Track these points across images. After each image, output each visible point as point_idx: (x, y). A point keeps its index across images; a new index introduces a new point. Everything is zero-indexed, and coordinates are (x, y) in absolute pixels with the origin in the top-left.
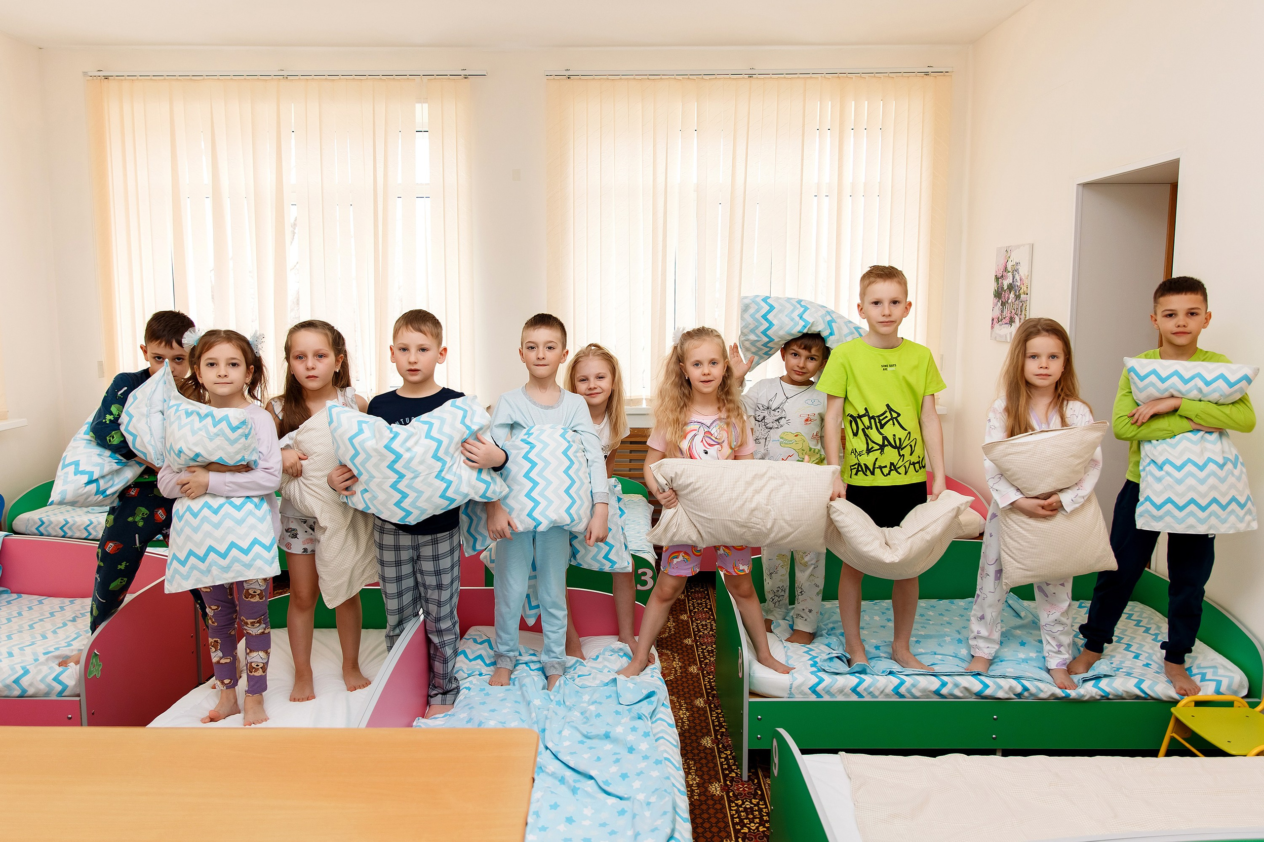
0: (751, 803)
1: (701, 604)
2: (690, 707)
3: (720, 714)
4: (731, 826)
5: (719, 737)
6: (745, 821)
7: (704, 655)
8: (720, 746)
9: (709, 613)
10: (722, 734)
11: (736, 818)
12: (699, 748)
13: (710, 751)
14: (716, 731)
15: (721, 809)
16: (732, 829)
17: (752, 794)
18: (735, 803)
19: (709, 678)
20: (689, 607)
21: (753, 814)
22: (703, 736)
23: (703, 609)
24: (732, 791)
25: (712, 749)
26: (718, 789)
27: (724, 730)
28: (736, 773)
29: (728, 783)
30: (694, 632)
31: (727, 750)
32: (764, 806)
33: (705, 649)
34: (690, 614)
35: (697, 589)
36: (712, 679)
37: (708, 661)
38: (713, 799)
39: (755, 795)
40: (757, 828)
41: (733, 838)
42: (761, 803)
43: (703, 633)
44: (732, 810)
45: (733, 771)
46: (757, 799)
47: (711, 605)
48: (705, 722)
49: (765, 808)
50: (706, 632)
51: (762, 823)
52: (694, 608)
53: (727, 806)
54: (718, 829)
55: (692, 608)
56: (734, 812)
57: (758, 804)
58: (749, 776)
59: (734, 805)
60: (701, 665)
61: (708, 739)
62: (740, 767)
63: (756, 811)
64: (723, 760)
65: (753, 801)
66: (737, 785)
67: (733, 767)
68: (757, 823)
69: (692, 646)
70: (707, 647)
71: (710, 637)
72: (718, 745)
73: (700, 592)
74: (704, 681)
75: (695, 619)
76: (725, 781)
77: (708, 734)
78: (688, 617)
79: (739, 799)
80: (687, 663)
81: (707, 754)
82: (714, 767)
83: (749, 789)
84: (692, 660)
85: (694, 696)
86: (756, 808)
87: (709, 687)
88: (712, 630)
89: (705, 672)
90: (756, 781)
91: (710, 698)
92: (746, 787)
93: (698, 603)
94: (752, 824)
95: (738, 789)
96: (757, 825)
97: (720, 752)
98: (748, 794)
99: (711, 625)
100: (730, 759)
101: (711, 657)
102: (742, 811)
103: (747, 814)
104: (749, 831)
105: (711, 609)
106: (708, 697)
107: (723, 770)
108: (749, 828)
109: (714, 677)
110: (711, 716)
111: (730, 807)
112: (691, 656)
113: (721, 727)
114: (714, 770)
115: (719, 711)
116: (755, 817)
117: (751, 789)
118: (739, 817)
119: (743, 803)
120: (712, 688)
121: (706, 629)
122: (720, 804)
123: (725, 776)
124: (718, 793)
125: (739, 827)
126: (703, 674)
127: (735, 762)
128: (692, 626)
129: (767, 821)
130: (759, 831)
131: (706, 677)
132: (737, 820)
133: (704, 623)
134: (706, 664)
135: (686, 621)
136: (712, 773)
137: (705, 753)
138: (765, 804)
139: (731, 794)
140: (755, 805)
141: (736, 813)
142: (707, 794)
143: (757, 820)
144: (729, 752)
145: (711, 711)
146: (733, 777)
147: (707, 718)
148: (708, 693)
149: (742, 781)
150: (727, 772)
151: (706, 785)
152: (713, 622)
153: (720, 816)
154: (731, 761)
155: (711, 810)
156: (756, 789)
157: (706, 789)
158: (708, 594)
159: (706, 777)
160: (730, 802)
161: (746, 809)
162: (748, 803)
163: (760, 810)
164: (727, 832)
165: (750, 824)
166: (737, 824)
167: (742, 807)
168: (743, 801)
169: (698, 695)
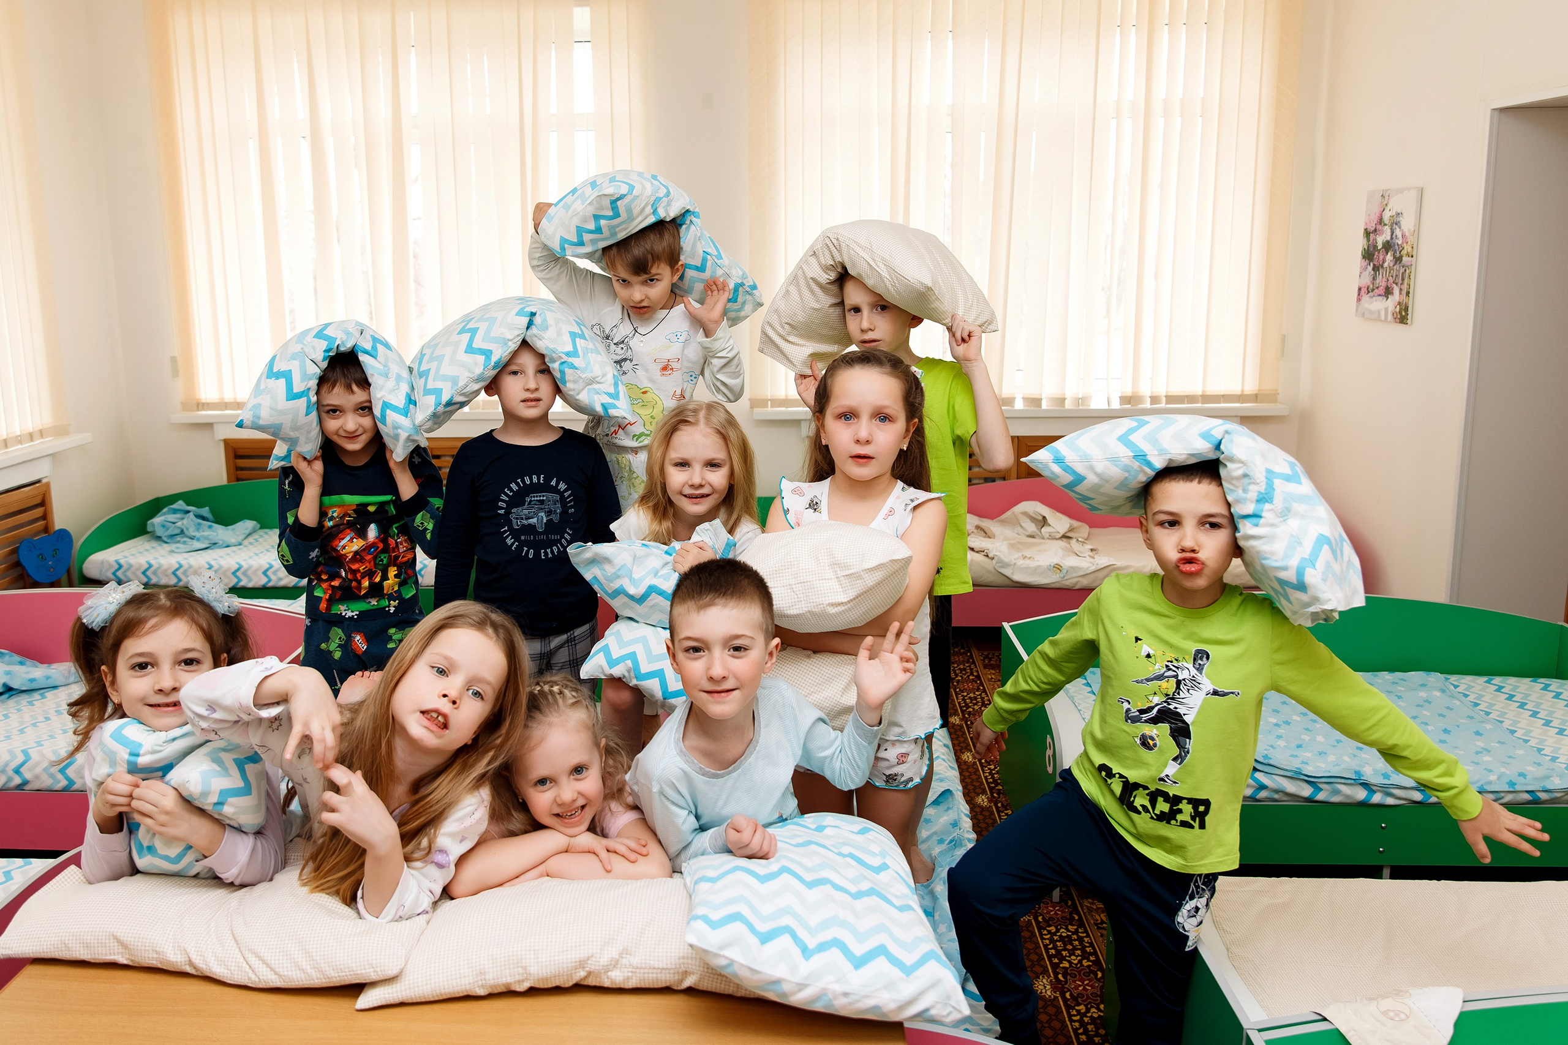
0: (1068, 930)
1: (965, 669)
4: (1046, 959)
6: (1064, 953)
9: (976, 682)
11: (1051, 949)
16: (1047, 962)
17: (1067, 919)
18: (1048, 931)
19: (989, 769)
21: (1072, 944)
23: (968, 676)
24: (1041, 915)
30: (961, 707)
32: (1085, 935)
36: (994, 770)
39: (1071, 921)
40: (1080, 962)
41: (1052, 974)
42: (1080, 930)
43: (974, 709)
44: (1045, 939)
46: (1074, 925)
47: (977, 671)
49: (1086, 937)
51: (1085, 955)
53: (1037, 934)
56: (1047, 942)
57: (1076, 932)
58: (1061, 896)
59: (1045, 932)
63: (1075, 940)
65: (1070, 927)
66: (1047, 908)
68: (1079, 955)
73: (962, 654)
74: (984, 773)
75: (960, 690)
79: (1051, 926)
83: (1063, 912)
84: (963, 745)
85: (974, 792)
86: (1075, 937)
87: (991, 780)
90: (1070, 903)
91: (995, 795)
92: (1058, 910)
93: (960, 669)
94: (1073, 957)
95: (1049, 913)
96: (1079, 958)
98: (1062, 918)
99: (982, 698)
102: (1057, 941)
103: (1065, 945)
104: (1071, 966)
105: (978, 677)
106: (992, 794)
108: (1069, 962)
109: (996, 768)
111: (1041, 935)
112: (962, 739)
116: (1075, 949)
117: (1065, 912)
118: (1055, 947)
119: (1058, 931)
120: (995, 781)
121: (976, 704)
122: (1028, 931)
125: (1056, 961)
128: (957, 699)
129: (1091, 954)
130: (1082, 965)
131: (986, 767)
132: (1053, 951)
133: (972, 695)
138: (1086, 931)
139: (1040, 919)
140: (1073, 933)
141: (1050, 942)
143: (1079, 952)
145: (999, 812)
148: (991, 789)
149: (1052, 902)
152: (983, 695)
156: (1071, 913)
160: (1040, 929)
161: (1061, 938)
162: (1063, 930)
163: (1081, 940)
164: (1042, 966)
165: (1069, 957)
166: (1053, 956)
167: (1056, 936)
168: (1056, 927)
169: (978, 790)
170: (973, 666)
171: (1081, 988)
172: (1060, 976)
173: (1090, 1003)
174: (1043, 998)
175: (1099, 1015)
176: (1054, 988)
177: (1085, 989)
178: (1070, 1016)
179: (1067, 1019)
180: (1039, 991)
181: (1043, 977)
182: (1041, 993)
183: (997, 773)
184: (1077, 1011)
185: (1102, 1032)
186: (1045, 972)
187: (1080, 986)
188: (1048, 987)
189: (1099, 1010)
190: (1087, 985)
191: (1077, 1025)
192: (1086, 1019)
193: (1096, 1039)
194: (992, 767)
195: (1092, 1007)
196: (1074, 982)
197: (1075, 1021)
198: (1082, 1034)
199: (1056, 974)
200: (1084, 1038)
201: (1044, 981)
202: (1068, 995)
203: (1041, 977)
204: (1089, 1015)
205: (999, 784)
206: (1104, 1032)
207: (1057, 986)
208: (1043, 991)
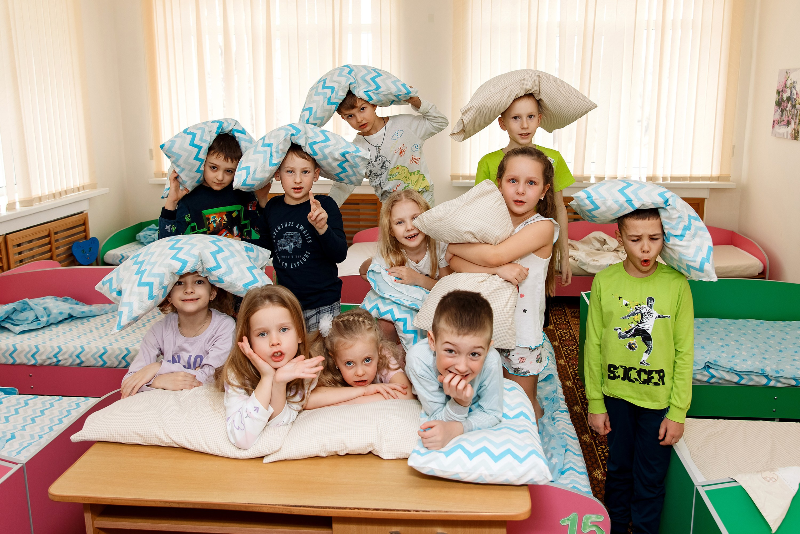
1: (561, 318)
5: (584, 406)
7: (567, 352)
9: (567, 325)
11: (602, 456)
12: (572, 412)
13: (580, 415)
15: (591, 451)
16: (600, 463)
18: (601, 448)
19: (573, 368)
20: (553, 320)
22: (574, 405)
23: (563, 322)
24: (598, 440)
25: (581, 414)
26: (588, 438)
30: (559, 337)
33: (568, 349)
34: (555, 325)
35: (557, 308)
36: (575, 368)
37: (571, 357)
38: (586, 445)
43: (565, 338)
44: (599, 452)
47: (568, 319)
48: (574, 396)
50: (567, 337)
52: (557, 321)
53: (595, 449)
54: (591, 463)
55: (555, 321)
56: (600, 453)
60: (566, 359)
61: (577, 407)
70: (569, 348)
74: (570, 370)
75: (559, 328)
77: (577, 404)
78: (553, 327)
81: (578, 416)
82: (583, 425)
84: (560, 356)
85: (565, 379)
87: (574, 374)
88: (571, 336)
89: (570, 364)
91: (576, 381)
93: (559, 318)
99: (570, 333)
101: (572, 354)
102: (605, 452)
105: (568, 322)
106: (574, 380)
110: (578, 393)
111: (597, 450)
112: (559, 353)
121: (567, 336)
122: (591, 448)
124: (588, 440)
126: (569, 365)
128: (557, 333)
131: (571, 367)
132: (603, 458)
133: (565, 331)
134: (570, 359)
135: (552, 330)
137: (576, 416)
139: (597, 442)
145: (577, 389)
147: (575, 394)
148: (574, 378)
152: (571, 331)
153: (591, 455)
158: (565, 311)
160: (597, 446)
164: (597, 464)
167: (605, 450)
169: (567, 379)
170: (565, 317)
180: (596, 476)
181: (598, 470)
182: (596, 477)
183: (577, 370)
188: (600, 474)
203: (596, 470)
205: (578, 376)
208: (598, 476)
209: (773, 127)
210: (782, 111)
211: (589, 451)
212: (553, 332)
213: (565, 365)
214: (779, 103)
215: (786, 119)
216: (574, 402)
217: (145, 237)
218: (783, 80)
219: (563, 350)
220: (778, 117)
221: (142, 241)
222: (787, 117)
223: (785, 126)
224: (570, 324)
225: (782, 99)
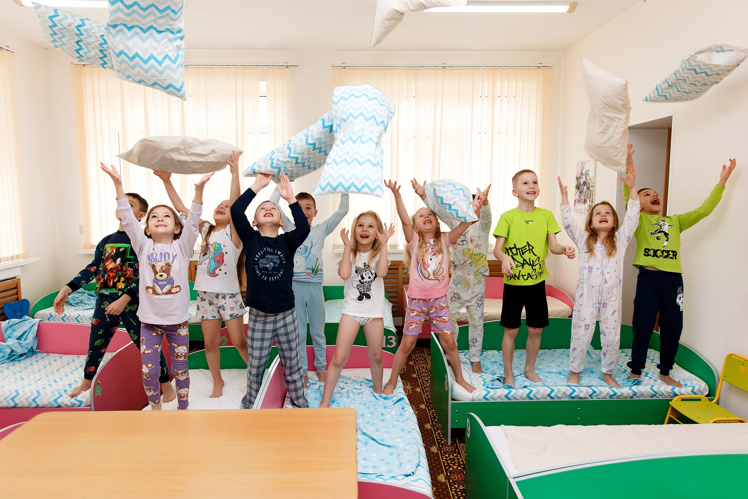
0: (454, 456)
1: (420, 356)
2: (417, 409)
3: (434, 412)
5: (434, 423)
6: (451, 465)
7: (423, 382)
8: (435, 428)
9: (424, 361)
10: (436, 422)
12: (424, 429)
13: (430, 431)
14: (432, 421)
15: (437, 459)
16: (444, 468)
17: (453, 451)
20: (414, 358)
21: (454, 461)
22: (426, 423)
23: (421, 358)
24: (443, 450)
25: (431, 430)
26: (435, 449)
27: (437, 420)
28: (444, 441)
29: (440, 446)
30: (417, 370)
31: (439, 430)
33: (424, 379)
34: (414, 361)
37: (426, 385)
38: (433, 455)
39: (455, 452)
40: (457, 468)
41: (445, 473)
42: (458, 456)
45: (442, 440)
46: (456, 454)
47: (425, 357)
48: (426, 416)
49: (460, 458)
50: (423, 370)
51: (459, 465)
52: (416, 358)
54: (437, 469)
55: (415, 358)
56: (445, 460)
57: (457, 456)
58: (451, 443)
59: (444, 457)
60: (422, 387)
62: (446, 438)
63: (456, 459)
64: (437, 435)
65: (454, 455)
66: (445, 447)
67: (443, 438)
68: (457, 465)
69: (417, 378)
70: (424, 378)
71: (426, 373)
72: (434, 428)
73: (419, 350)
74: (424, 396)
75: (417, 364)
76: (439, 445)
77: (428, 422)
78: (413, 363)
79: (447, 454)
80: (414, 386)
81: (428, 432)
82: (432, 439)
83: (452, 449)
85: (419, 403)
86: (456, 458)
87: (427, 399)
88: (426, 369)
89: (424, 391)
90: (455, 445)
91: (428, 404)
92: (450, 448)
93: (418, 356)
94: (454, 466)
95: (446, 449)
96: (457, 466)
97: (435, 431)
98: (451, 451)
99: (426, 367)
100: (441, 434)
101: (427, 383)
102: (449, 460)
103: (452, 461)
104: (453, 469)
105: (425, 359)
106: (427, 404)
107: (437, 440)
108: (453, 468)
109: (429, 394)
110: (429, 413)
111: (442, 458)
112: (416, 383)
113: (435, 418)
114: (433, 440)
115: (433, 411)
116: (455, 463)
117: (453, 449)
118: (447, 463)
119: (449, 456)
120: (429, 399)
122: (437, 456)
123: (439, 443)
124: (435, 451)
125: (448, 468)
126: (423, 392)
127: (443, 436)
128: (416, 367)
129: (462, 465)
130: (458, 469)
133: (422, 366)
134: (425, 387)
135: (412, 365)
136: (432, 441)
137: (427, 432)
138: (461, 456)
139: (442, 452)
140: (455, 457)
141: (446, 461)
142: (430, 452)
143: (457, 464)
144: (440, 431)
146: (443, 443)
147: (427, 414)
148: (427, 402)
149: (448, 445)
150: (440, 441)
151: (429, 447)
152: (427, 366)
153: (437, 462)
154: (441, 435)
155: (433, 459)
156: (455, 449)
157: (429, 449)
158: (423, 351)
159: (429, 444)
160: (442, 455)
161: (450, 459)
162: (451, 456)
163: (458, 459)
164: (441, 470)
165: (453, 466)
166: (447, 466)
168: (449, 455)
169: (421, 403)
170: (423, 355)
171: (456, 478)
172: (449, 474)
173: (460, 483)
174: (441, 483)
175: (463, 488)
176: (446, 479)
177: (458, 478)
178: (451, 489)
179: (450, 490)
182: (440, 480)
183: (430, 395)
184: (454, 487)
185: (464, 495)
186: (443, 472)
187: (456, 477)
188: (443, 478)
189: (463, 486)
190: (459, 477)
191: (454, 492)
192: (458, 490)
193: (461, 498)
194: (428, 393)
195: (461, 485)
196: (454, 476)
197: (453, 491)
198: (455, 496)
199: (447, 473)
200: (456, 497)
201: (442, 476)
202: (451, 481)
203: (440, 474)
204: (459, 488)
206: (465, 495)
207: (447, 478)
208: (441, 480)
209: (575, 205)
210: (581, 192)
211: (435, 459)
212: (413, 367)
213: (421, 392)
214: (578, 187)
215: (584, 198)
216: (426, 421)
217: (73, 299)
218: (580, 170)
219: (420, 381)
220: (577, 197)
221: (70, 302)
222: (584, 196)
223: (583, 204)
224: (426, 360)
225: (580, 184)
